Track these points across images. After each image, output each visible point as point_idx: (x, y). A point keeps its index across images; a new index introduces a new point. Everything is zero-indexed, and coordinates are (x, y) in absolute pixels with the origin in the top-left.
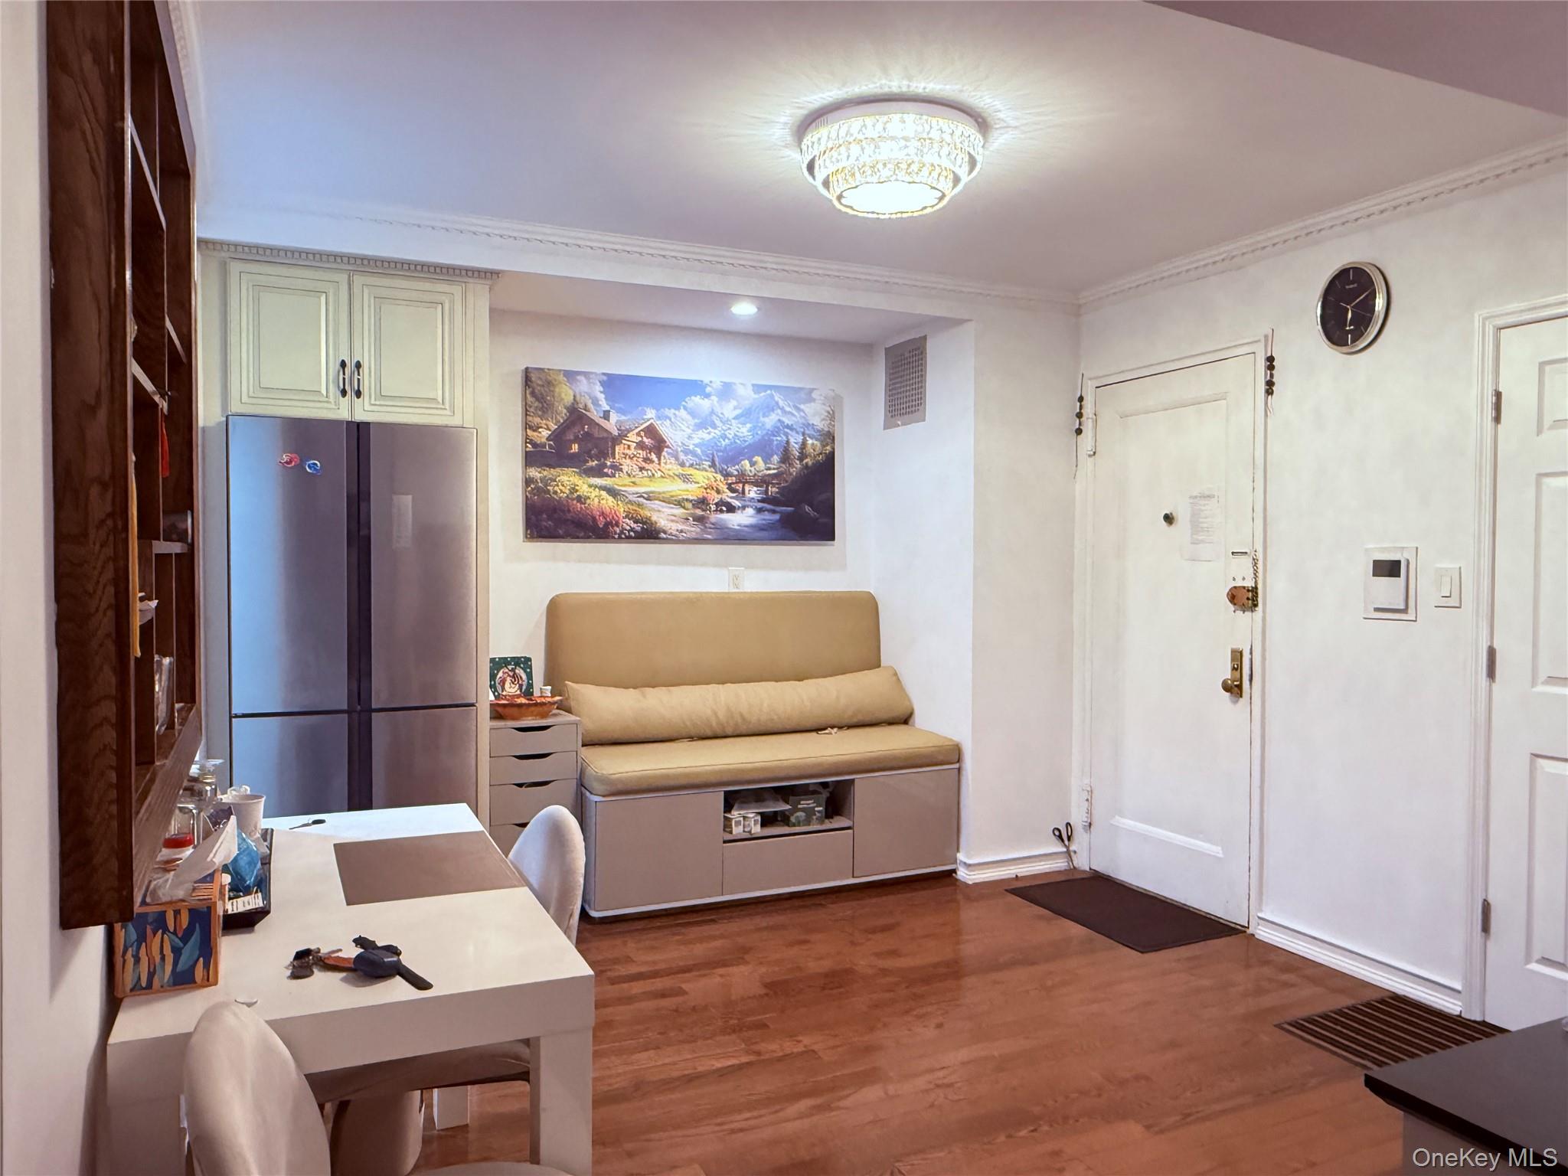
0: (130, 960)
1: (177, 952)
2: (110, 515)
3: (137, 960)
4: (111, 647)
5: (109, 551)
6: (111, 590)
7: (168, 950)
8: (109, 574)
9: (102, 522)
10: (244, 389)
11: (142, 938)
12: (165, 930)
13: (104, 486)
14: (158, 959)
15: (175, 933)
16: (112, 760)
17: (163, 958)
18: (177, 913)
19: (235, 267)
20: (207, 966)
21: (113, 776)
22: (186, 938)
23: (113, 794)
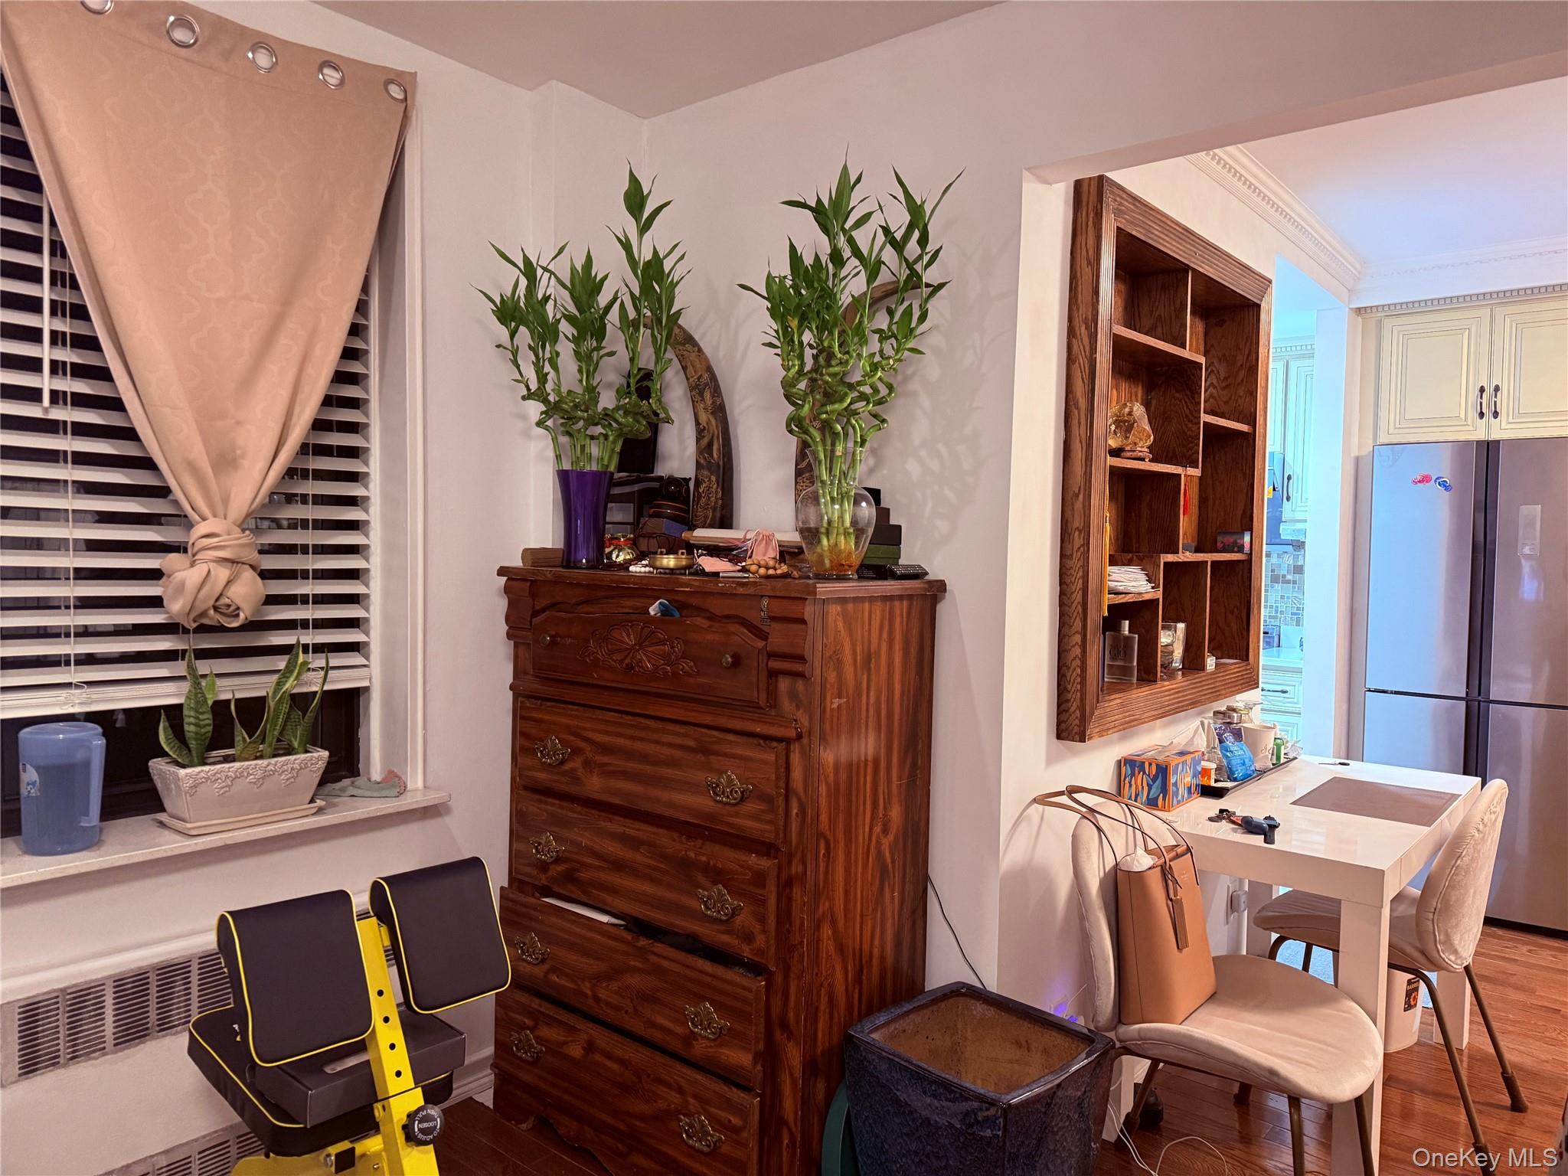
0: (1127, 785)
1: (1150, 787)
2: (1083, 545)
3: (1130, 786)
4: (1080, 609)
5: (1081, 563)
6: (1081, 581)
7: (1145, 784)
8: (1080, 574)
9: (1079, 548)
10: (1391, 423)
11: (1133, 774)
12: (1144, 773)
13: (1080, 532)
14: (1140, 787)
15: (1149, 775)
16: (1078, 662)
17: (1143, 788)
18: (1150, 764)
19: (1388, 323)
20: (1164, 799)
21: (1079, 671)
22: (1154, 780)
23: (1079, 679)
